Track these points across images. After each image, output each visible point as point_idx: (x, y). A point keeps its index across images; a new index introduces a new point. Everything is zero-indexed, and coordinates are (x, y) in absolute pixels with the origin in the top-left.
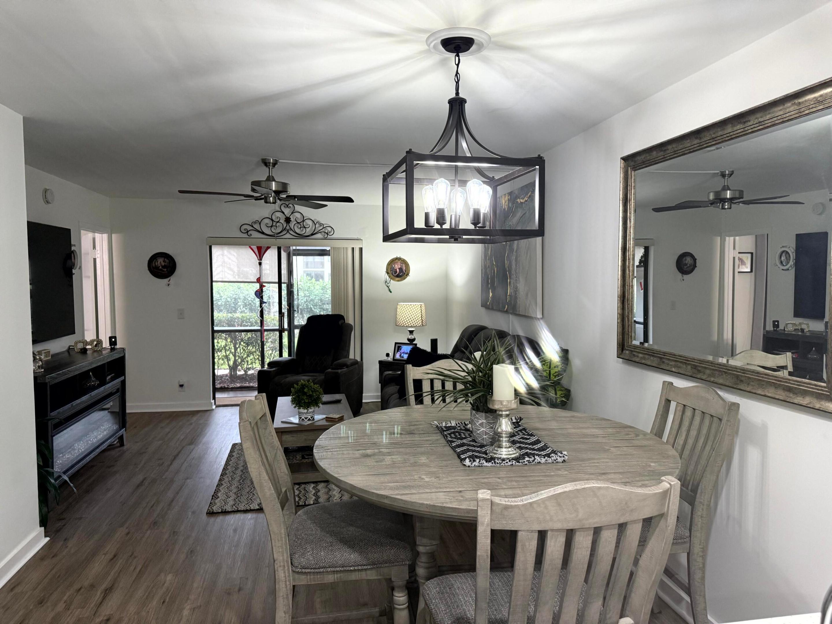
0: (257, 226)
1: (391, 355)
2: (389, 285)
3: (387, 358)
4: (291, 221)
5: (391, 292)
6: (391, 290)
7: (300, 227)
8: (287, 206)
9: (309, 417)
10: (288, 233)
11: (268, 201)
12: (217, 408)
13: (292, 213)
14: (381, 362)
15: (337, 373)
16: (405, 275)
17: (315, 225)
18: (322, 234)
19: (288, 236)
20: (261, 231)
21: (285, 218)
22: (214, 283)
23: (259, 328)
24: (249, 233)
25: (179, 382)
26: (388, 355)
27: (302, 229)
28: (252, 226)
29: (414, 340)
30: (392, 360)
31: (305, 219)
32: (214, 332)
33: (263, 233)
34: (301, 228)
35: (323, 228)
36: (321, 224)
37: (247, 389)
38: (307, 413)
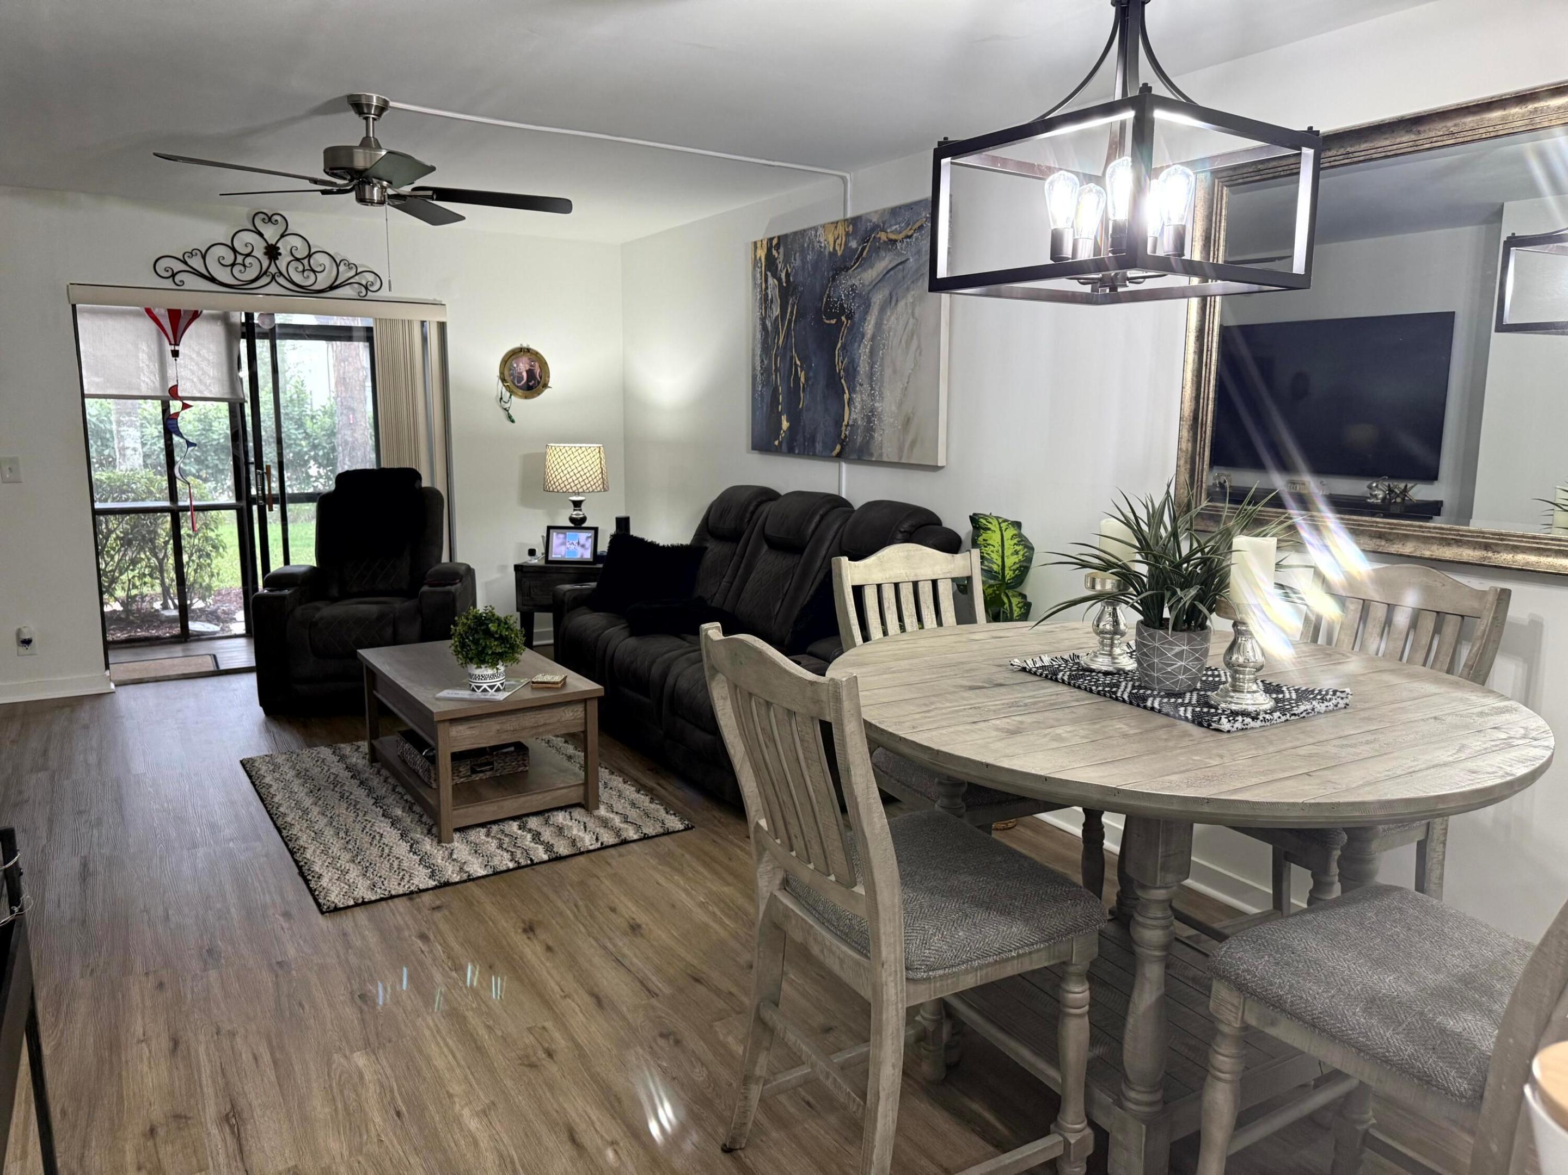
0: (196, 263)
1: (540, 551)
2: (507, 406)
3: (529, 558)
4: (280, 254)
5: (513, 421)
6: (514, 417)
7: (301, 268)
8: (270, 219)
9: (498, 684)
10: (274, 282)
11: (367, 196)
12: (120, 688)
13: (282, 236)
14: (518, 568)
15: (449, 592)
16: (541, 384)
17: (338, 266)
18: (353, 289)
19: (273, 288)
20: (207, 274)
21: (266, 248)
22: (87, 400)
23: (167, 504)
24: (178, 278)
25: (19, 632)
26: (532, 552)
27: (306, 273)
28: (185, 263)
29: (584, 519)
30: (542, 563)
31: (312, 251)
32: (96, 513)
33: (212, 280)
34: (304, 271)
35: (357, 274)
36: (350, 266)
37: (147, 643)
38: (493, 676)
